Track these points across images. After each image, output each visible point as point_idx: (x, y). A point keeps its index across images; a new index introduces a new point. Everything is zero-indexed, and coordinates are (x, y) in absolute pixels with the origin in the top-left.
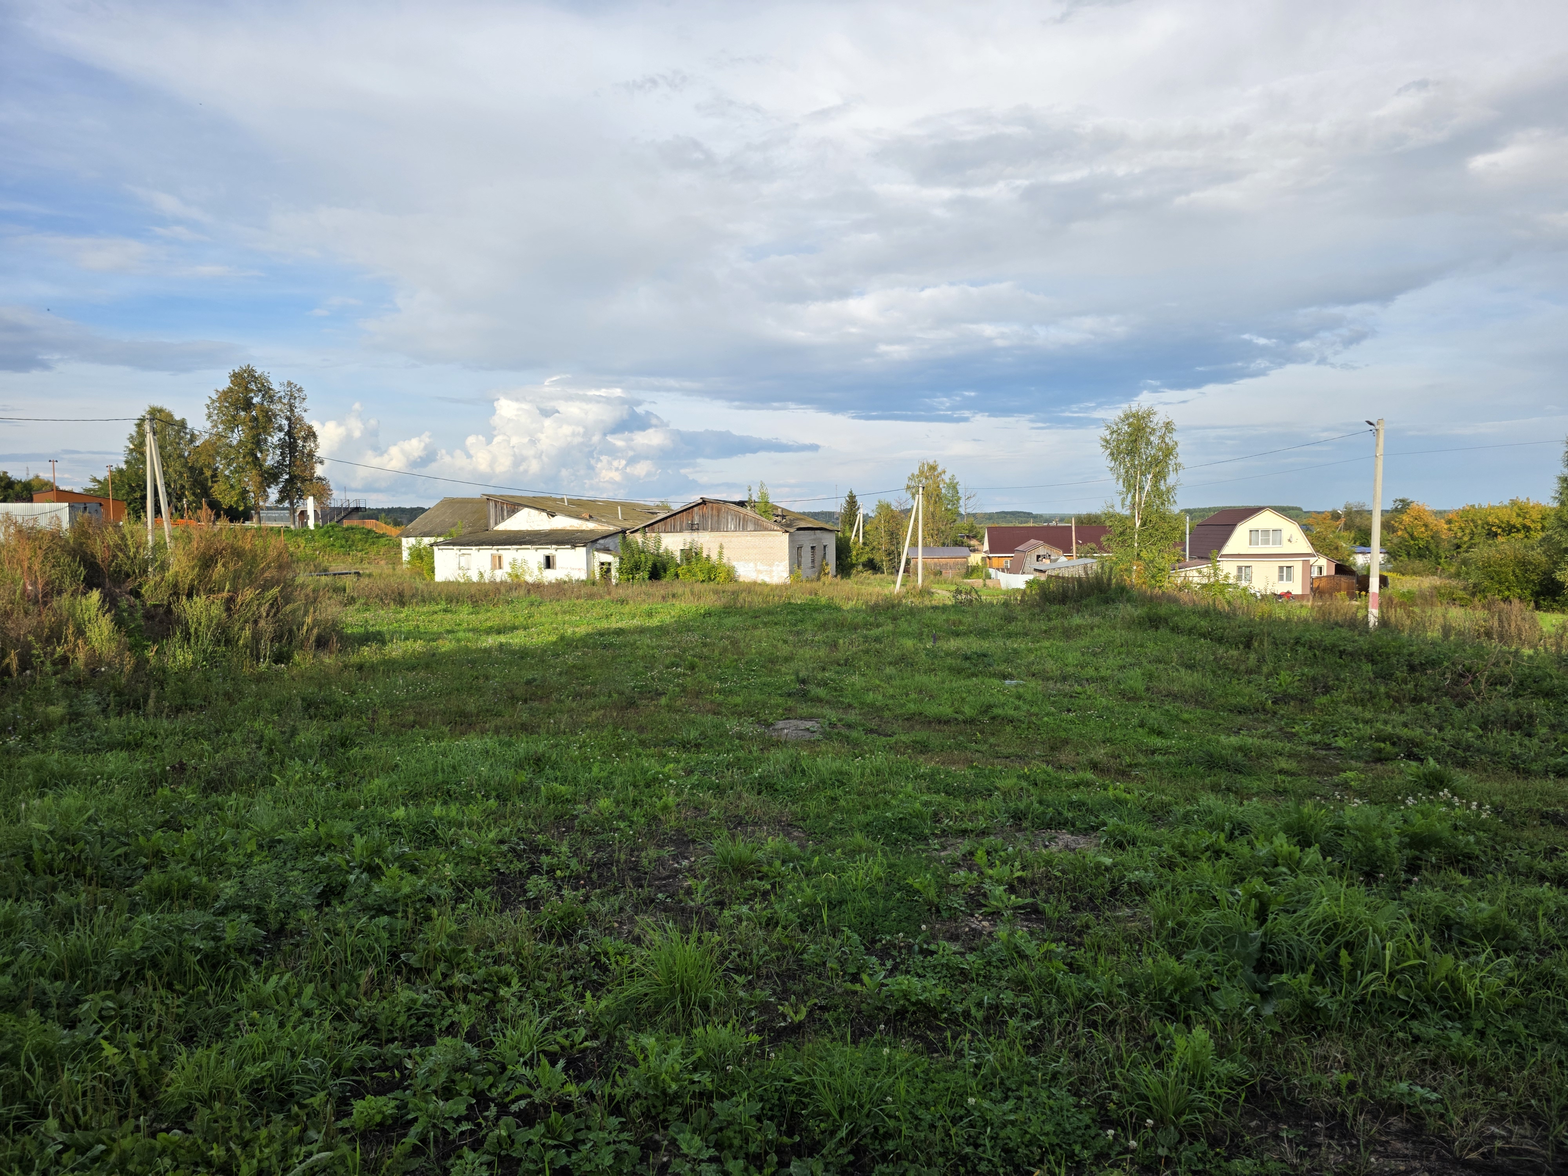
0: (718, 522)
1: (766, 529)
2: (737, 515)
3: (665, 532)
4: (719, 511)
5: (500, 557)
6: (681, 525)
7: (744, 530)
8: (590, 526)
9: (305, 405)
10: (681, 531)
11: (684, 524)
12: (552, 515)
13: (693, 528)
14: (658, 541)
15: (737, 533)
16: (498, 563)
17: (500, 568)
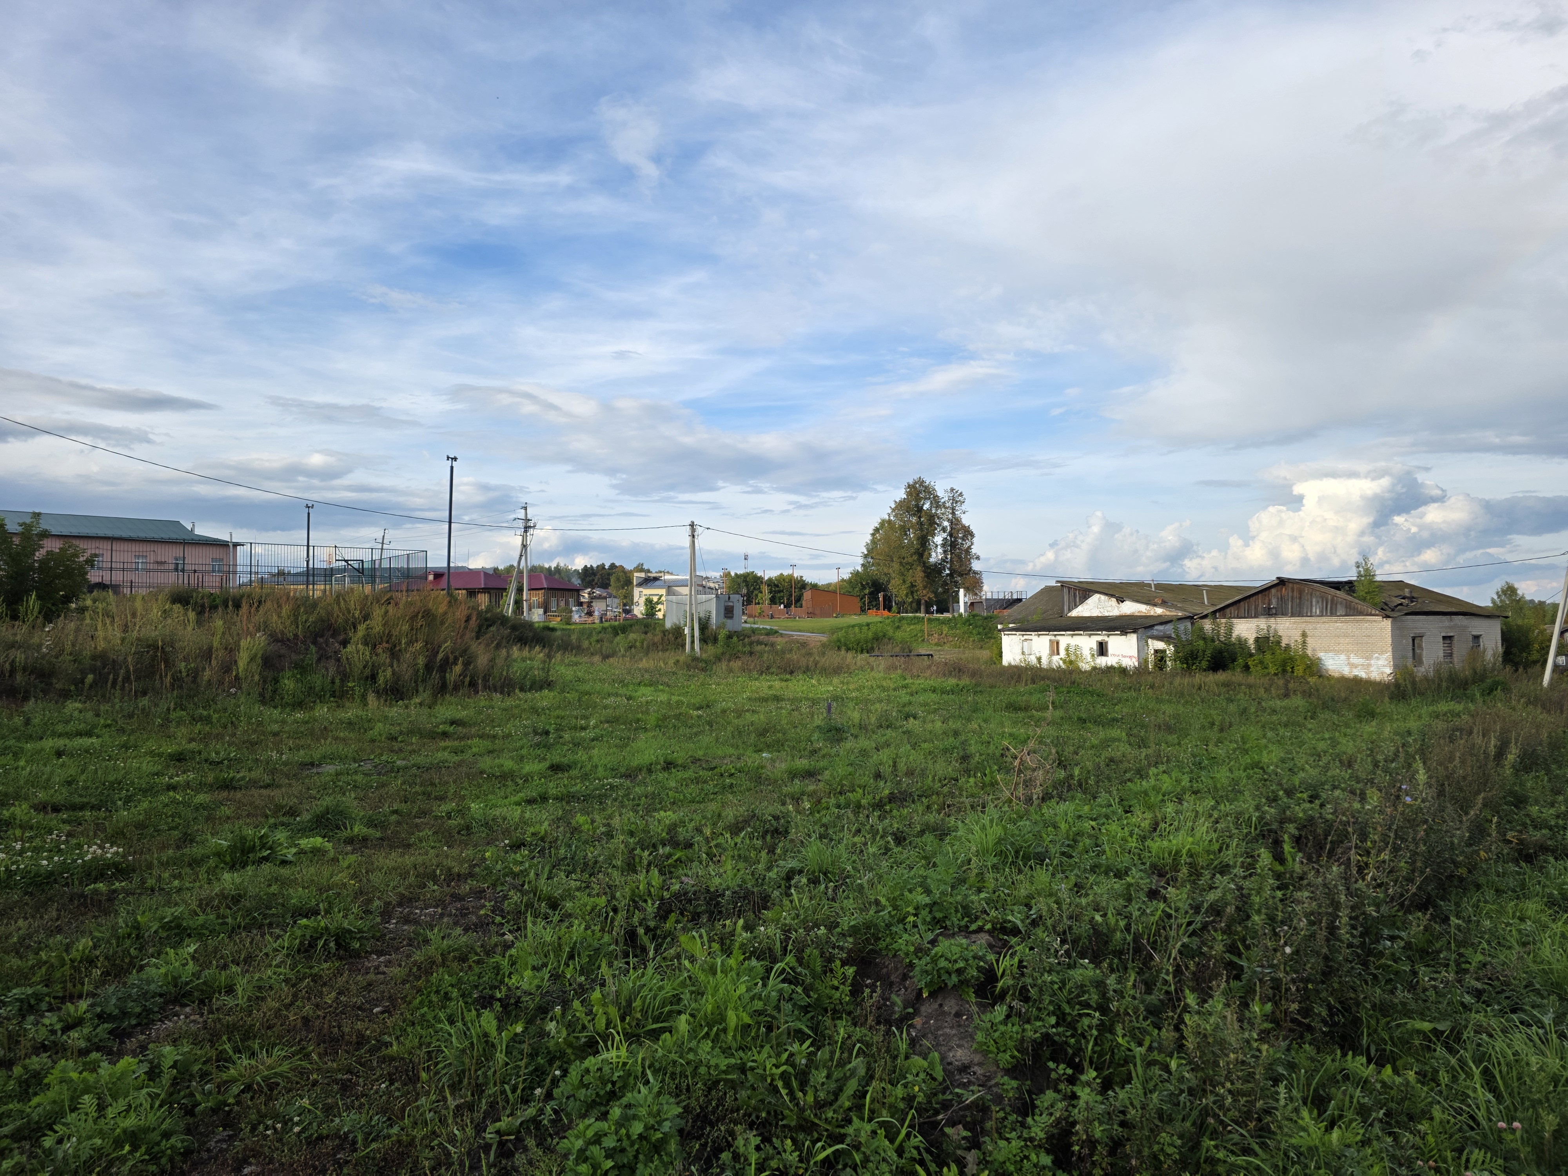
0: (1300, 605)
1: (1361, 613)
2: (1323, 598)
3: (1239, 617)
4: (1301, 592)
5: (1058, 643)
6: (1256, 608)
7: (1332, 614)
8: (1159, 611)
9: (964, 507)
10: (1256, 617)
11: (1260, 609)
12: (1121, 600)
13: (1269, 613)
14: (1230, 629)
15: (1324, 619)
16: (1055, 648)
17: (1058, 654)
